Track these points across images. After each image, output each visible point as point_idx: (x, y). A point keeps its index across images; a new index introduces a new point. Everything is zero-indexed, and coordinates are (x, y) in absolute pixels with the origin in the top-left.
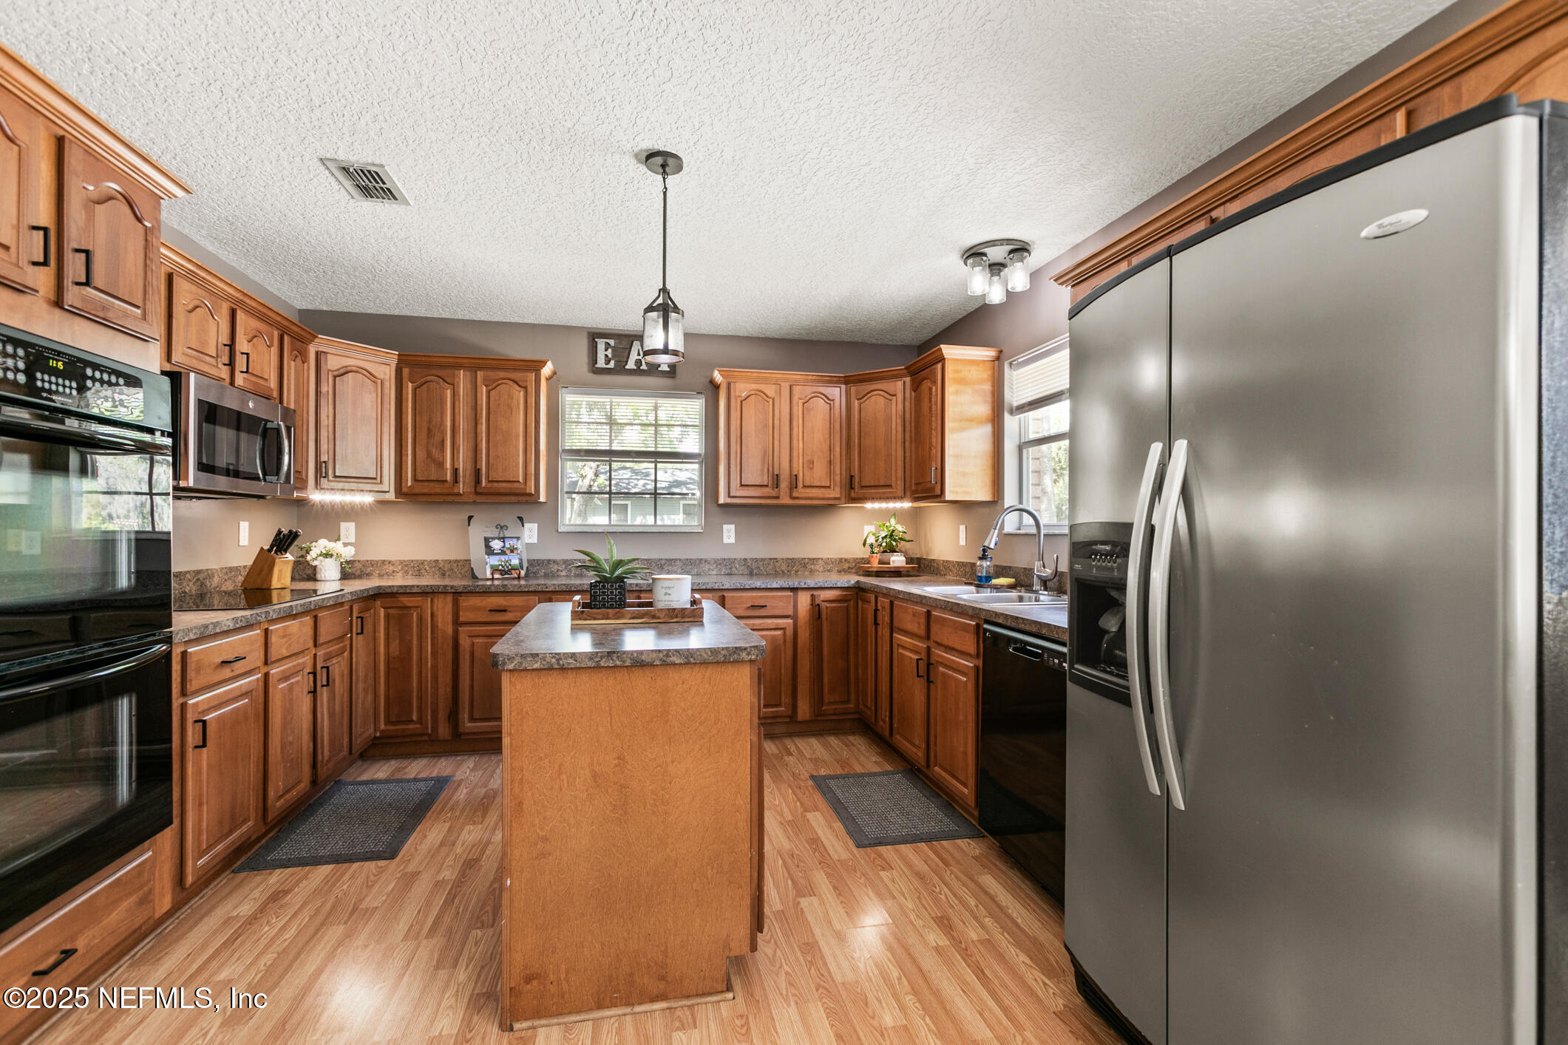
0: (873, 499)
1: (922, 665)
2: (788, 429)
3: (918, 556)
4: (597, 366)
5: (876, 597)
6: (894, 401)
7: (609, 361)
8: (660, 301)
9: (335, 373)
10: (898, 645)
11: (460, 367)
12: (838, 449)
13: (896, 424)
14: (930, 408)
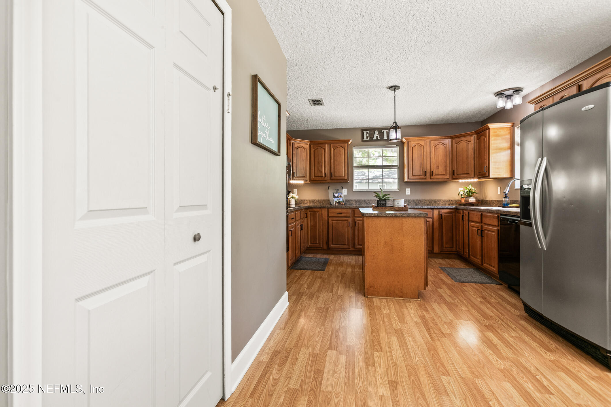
0: (462, 178)
1: (479, 231)
2: (429, 156)
3: (482, 199)
4: (364, 139)
5: (463, 212)
6: (470, 144)
7: (368, 138)
8: (394, 125)
9: (296, 148)
10: (471, 226)
11: (326, 143)
12: (448, 161)
13: (471, 152)
14: (484, 146)
